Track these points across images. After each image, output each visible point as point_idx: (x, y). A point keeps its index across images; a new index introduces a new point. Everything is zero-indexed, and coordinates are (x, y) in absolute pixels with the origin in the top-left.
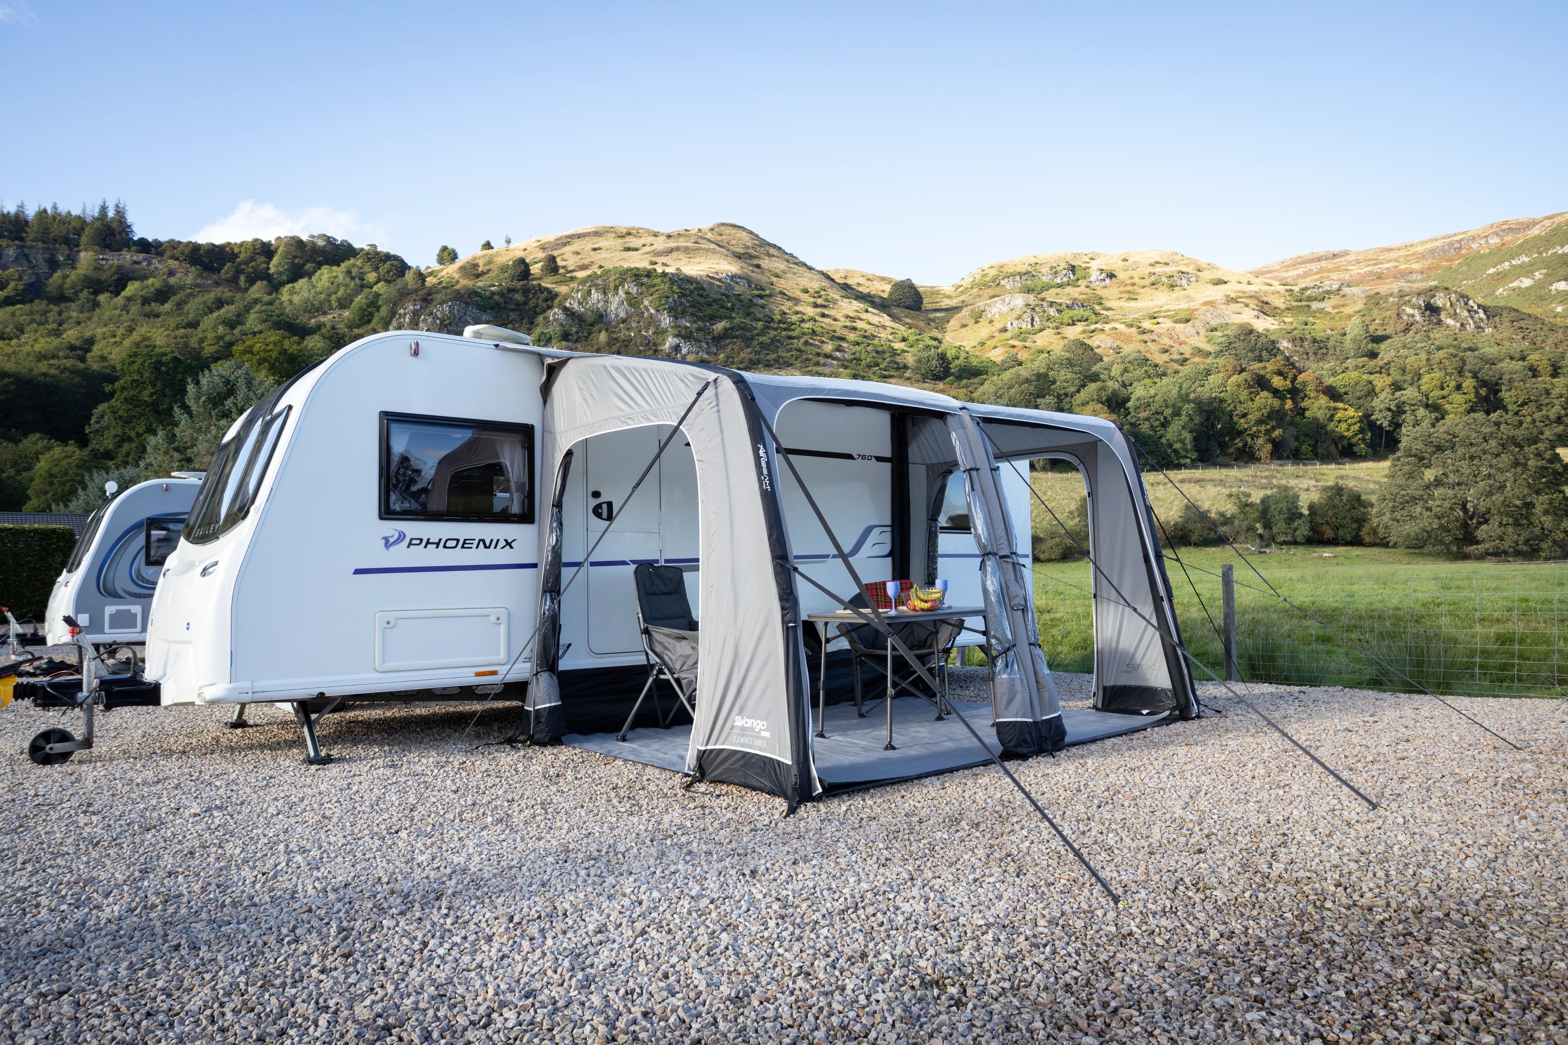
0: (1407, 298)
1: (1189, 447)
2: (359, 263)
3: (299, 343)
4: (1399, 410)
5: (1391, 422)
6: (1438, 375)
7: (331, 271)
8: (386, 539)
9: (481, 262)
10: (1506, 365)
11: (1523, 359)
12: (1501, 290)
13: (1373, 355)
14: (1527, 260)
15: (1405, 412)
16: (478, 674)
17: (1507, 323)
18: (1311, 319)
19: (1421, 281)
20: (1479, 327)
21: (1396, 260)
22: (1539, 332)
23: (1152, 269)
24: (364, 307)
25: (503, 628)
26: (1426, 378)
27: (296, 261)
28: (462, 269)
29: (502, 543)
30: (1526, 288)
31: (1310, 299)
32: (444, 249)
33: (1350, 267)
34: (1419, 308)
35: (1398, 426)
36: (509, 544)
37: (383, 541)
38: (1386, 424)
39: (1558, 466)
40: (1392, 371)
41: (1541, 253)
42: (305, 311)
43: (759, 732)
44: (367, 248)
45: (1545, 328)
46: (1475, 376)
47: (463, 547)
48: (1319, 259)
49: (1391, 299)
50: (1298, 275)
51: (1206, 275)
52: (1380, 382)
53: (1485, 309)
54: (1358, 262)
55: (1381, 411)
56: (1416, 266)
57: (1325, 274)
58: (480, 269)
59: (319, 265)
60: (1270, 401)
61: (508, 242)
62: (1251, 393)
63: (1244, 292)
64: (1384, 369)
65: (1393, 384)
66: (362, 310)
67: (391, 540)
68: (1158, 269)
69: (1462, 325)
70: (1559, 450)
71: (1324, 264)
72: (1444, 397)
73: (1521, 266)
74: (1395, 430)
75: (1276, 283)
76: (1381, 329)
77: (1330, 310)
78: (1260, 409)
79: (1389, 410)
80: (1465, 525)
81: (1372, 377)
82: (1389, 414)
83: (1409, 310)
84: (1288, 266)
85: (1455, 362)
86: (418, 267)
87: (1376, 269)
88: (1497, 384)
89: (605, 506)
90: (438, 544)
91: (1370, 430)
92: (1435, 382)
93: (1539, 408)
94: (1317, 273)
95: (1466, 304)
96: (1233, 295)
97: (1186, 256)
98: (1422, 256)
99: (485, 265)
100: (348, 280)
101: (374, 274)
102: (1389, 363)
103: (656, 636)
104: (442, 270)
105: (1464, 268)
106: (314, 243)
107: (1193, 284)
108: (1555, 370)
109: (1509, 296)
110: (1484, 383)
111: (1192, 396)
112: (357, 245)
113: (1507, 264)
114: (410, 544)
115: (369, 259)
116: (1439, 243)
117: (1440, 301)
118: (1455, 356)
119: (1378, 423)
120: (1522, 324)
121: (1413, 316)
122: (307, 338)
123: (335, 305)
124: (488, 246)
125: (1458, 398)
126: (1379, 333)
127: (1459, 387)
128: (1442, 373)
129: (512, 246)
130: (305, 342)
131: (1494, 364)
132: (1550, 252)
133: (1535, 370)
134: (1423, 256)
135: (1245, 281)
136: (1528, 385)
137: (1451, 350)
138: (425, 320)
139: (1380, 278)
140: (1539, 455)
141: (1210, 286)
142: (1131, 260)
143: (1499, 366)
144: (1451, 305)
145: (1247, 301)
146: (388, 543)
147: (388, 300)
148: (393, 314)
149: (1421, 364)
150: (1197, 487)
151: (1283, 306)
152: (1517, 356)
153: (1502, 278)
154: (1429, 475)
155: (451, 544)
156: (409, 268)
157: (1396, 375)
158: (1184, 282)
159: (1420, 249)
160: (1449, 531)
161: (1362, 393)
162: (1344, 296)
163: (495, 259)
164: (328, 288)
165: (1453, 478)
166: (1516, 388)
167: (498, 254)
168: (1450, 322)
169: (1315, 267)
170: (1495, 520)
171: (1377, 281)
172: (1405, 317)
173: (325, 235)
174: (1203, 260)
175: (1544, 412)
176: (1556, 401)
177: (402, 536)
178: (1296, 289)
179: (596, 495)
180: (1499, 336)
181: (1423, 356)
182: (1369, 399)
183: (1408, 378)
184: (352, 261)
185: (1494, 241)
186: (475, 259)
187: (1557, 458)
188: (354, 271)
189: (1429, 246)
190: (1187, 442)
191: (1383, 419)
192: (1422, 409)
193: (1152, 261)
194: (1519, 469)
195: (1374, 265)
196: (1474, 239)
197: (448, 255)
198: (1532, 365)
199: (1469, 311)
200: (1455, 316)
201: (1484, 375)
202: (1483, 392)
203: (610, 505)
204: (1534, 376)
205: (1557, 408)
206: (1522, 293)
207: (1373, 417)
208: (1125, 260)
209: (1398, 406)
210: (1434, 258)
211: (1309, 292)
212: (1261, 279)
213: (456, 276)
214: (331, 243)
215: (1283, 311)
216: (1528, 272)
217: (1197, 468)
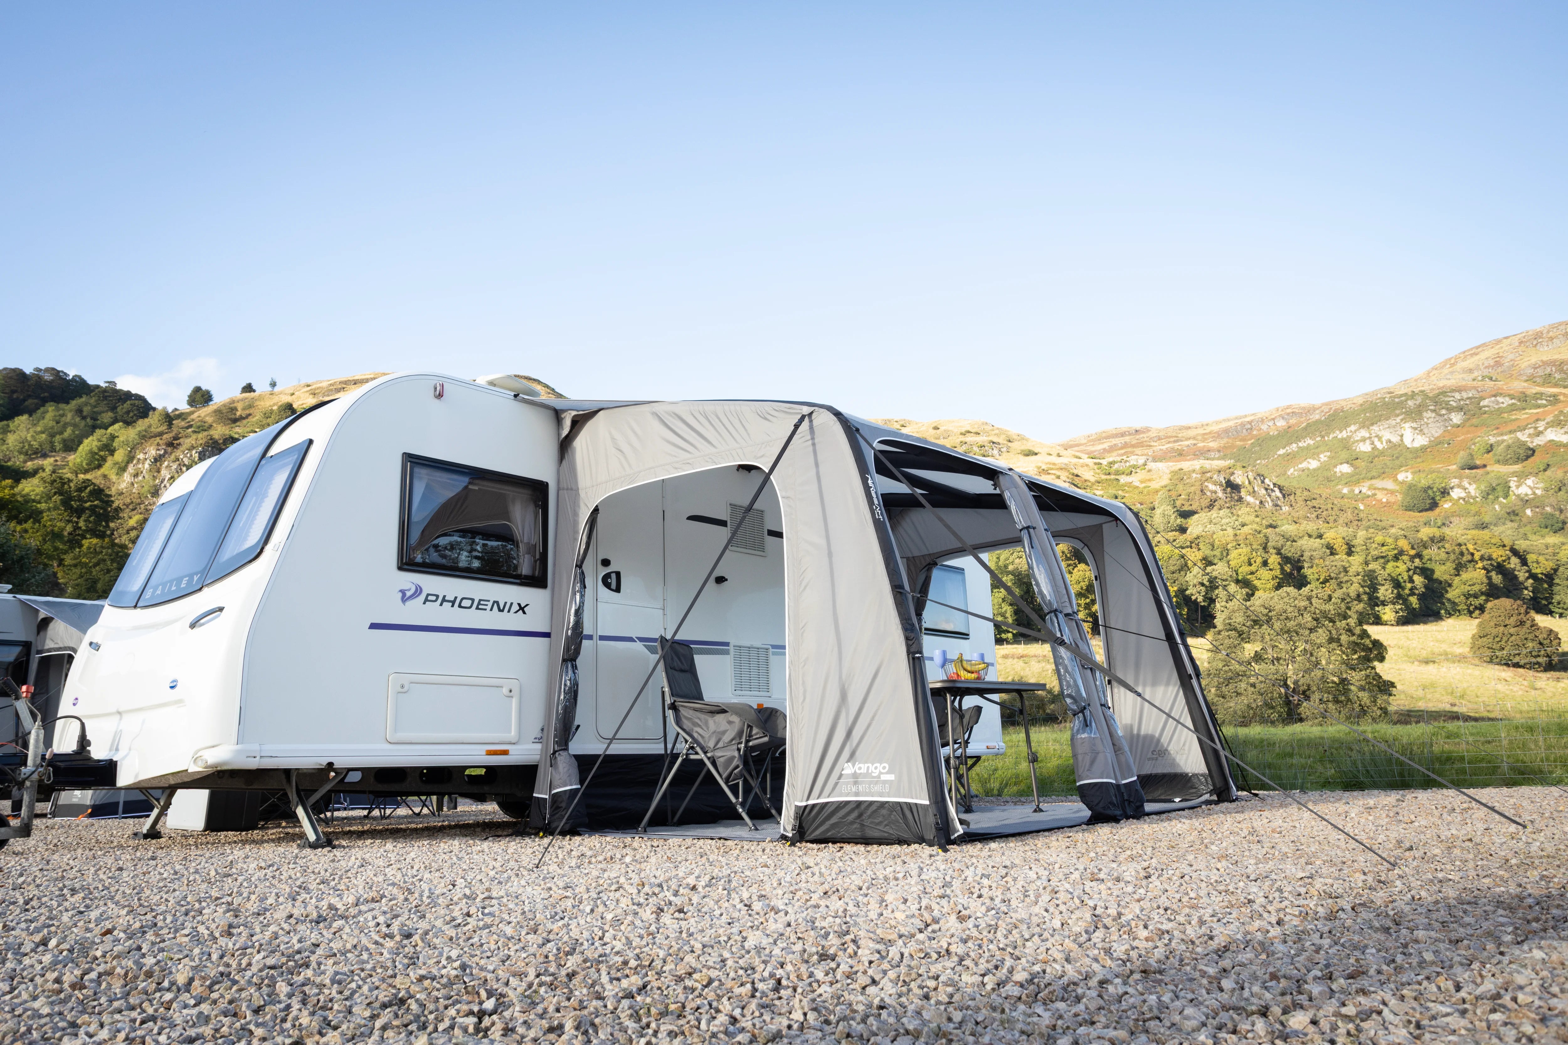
0: (1209, 475)
1: (1010, 620)
2: (92, 401)
3: (12, 488)
4: (1212, 585)
5: (1206, 598)
6: (1244, 550)
7: (58, 409)
8: (403, 592)
9: (240, 406)
10: (1306, 544)
11: (1320, 536)
12: (1292, 470)
13: (1183, 530)
14: (1311, 442)
15: (1217, 587)
16: (490, 753)
17: (1301, 503)
18: (1120, 493)
19: (1219, 459)
20: (1277, 505)
21: (1194, 438)
22: (1330, 512)
23: (962, 439)
24: (95, 450)
25: (514, 702)
26: (1233, 554)
27: (15, 396)
28: (218, 412)
29: (515, 607)
30: (1314, 470)
31: (1117, 473)
32: (198, 390)
33: (1152, 444)
34: (1221, 485)
35: (1212, 601)
36: (522, 609)
37: (400, 595)
38: (1200, 599)
39: (1367, 642)
40: (1201, 546)
41: (1323, 437)
42: (20, 453)
43: (879, 777)
44: (103, 385)
45: (1335, 509)
46: (1279, 553)
47: (477, 608)
48: (1123, 435)
49: (1194, 475)
50: (1104, 449)
51: (1016, 446)
52: (1193, 555)
53: (1281, 489)
54: (1160, 439)
55: (1195, 586)
56: (1213, 445)
57: (1130, 450)
58: (238, 414)
59: (44, 402)
60: (1088, 573)
61: (273, 384)
62: (1069, 565)
63: (1054, 464)
64: (1194, 543)
65: (1204, 559)
66: (93, 453)
67: (408, 594)
68: (969, 439)
69: (1261, 502)
70: (1365, 627)
71: (1127, 439)
72: (1252, 573)
73: (1308, 448)
74: (1209, 605)
75: (1084, 456)
76: (1187, 504)
77: (1137, 484)
78: (1078, 582)
79: (1203, 584)
80: (1288, 703)
81: (1184, 551)
82: (1203, 589)
83: (1212, 487)
84: (1093, 440)
85: (1261, 538)
86: (165, 408)
87: (1176, 446)
88: (1299, 561)
89: (614, 576)
90: (453, 603)
91: (1186, 605)
92: (1242, 558)
93: (1340, 585)
94: (1122, 448)
95: (1263, 482)
96: (1044, 467)
97: (996, 426)
98: (1217, 435)
99: (244, 409)
100: (78, 419)
101: (110, 414)
102: (1198, 538)
103: (683, 712)
104: (192, 413)
105: (1257, 448)
106: (39, 377)
107: (1005, 454)
108: (1350, 549)
109: (1299, 476)
110: (1286, 560)
111: (1011, 568)
112: (91, 381)
113: (1294, 445)
114: (426, 600)
115: (105, 398)
116: (1231, 423)
117: (1239, 478)
118: (1260, 532)
119: (1193, 598)
120: (1314, 503)
121: (1215, 492)
122: (23, 481)
123: (58, 446)
124: (249, 388)
125: (1265, 574)
126: (1186, 508)
127: (1265, 563)
128: (1249, 548)
129: (276, 389)
130: (20, 486)
131: (1294, 541)
132: (1331, 436)
133: (1332, 548)
134: (1219, 435)
135: (1054, 453)
136: (1327, 563)
137: (1255, 526)
138: (168, 467)
139: (1181, 455)
140: (1350, 631)
141: (1021, 457)
142: (942, 429)
143: (1300, 543)
144: (1250, 483)
145: (1058, 473)
146: (404, 599)
147: (126, 443)
148: (130, 458)
149: (1228, 539)
150: (1021, 663)
151: (1093, 479)
152: (1315, 534)
153: (1291, 458)
154: (1250, 649)
155: (467, 603)
156: (154, 409)
157: (1206, 551)
158: (995, 452)
159: (1215, 428)
160: (1273, 708)
161: (1176, 568)
162: (1149, 471)
163: (258, 403)
164: (52, 428)
165: (1270, 654)
166: (1317, 565)
167: (261, 398)
168: (1249, 499)
169: (1119, 441)
170: (1316, 697)
171: (1178, 458)
172: (1208, 494)
173: (53, 369)
174: (1013, 431)
175: (1344, 589)
176: (1354, 579)
177: (418, 591)
178: (1104, 462)
179: (606, 563)
180: (1296, 515)
181: (1230, 531)
182: (1183, 573)
183: (1217, 553)
184: (84, 399)
185: (1281, 423)
186: (233, 402)
187: (1365, 634)
188: (86, 410)
189: (1224, 425)
190: (1008, 615)
191: (1197, 594)
192: (1233, 584)
193: (963, 431)
194: (1334, 645)
195: (1175, 442)
196: (1262, 421)
197: (200, 397)
198: (1329, 543)
199: (1266, 489)
200: (1253, 493)
201: (1290, 550)
202: (1288, 568)
203: (618, 574)
204: (1332, 554)
205: (1356, 586)
206: (1312, 473)
207: (1188, 592)
208: (936, 428)
209: (1210, 581)
210: (1228, 437)
211: (1116, 466)
212: (1070, 452)
213: (209, 420)
214: (61, 378)
215: (1093, 484)
216: (1314, 454)
217: (1019, 643)
